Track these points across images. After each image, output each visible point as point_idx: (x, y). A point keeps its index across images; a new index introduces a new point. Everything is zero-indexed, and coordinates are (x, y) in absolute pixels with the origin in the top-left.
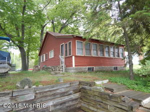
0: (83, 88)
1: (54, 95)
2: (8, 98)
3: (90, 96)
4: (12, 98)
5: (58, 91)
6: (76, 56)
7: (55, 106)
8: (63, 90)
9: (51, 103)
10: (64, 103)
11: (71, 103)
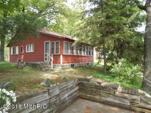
0: (81, 83)
1: (67, 89)
2: (46, 95)
3: (87, 88)
4: (49, 94)
5: (69, 86)
6: (63, 55)
7: (68, 96)
8: (71, 85)
9: (66, 95)
10: (72, 94)
11: (75, 94)
